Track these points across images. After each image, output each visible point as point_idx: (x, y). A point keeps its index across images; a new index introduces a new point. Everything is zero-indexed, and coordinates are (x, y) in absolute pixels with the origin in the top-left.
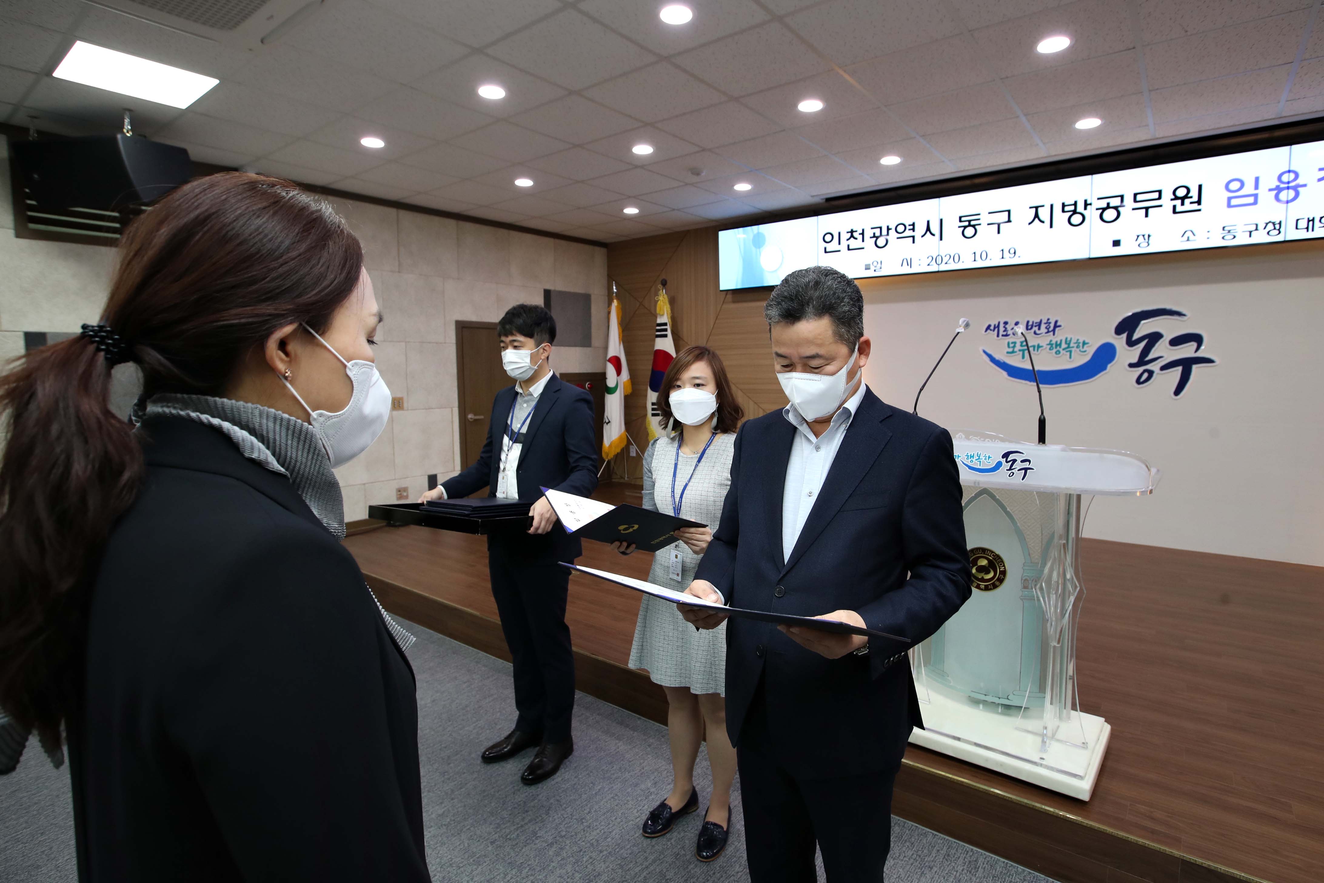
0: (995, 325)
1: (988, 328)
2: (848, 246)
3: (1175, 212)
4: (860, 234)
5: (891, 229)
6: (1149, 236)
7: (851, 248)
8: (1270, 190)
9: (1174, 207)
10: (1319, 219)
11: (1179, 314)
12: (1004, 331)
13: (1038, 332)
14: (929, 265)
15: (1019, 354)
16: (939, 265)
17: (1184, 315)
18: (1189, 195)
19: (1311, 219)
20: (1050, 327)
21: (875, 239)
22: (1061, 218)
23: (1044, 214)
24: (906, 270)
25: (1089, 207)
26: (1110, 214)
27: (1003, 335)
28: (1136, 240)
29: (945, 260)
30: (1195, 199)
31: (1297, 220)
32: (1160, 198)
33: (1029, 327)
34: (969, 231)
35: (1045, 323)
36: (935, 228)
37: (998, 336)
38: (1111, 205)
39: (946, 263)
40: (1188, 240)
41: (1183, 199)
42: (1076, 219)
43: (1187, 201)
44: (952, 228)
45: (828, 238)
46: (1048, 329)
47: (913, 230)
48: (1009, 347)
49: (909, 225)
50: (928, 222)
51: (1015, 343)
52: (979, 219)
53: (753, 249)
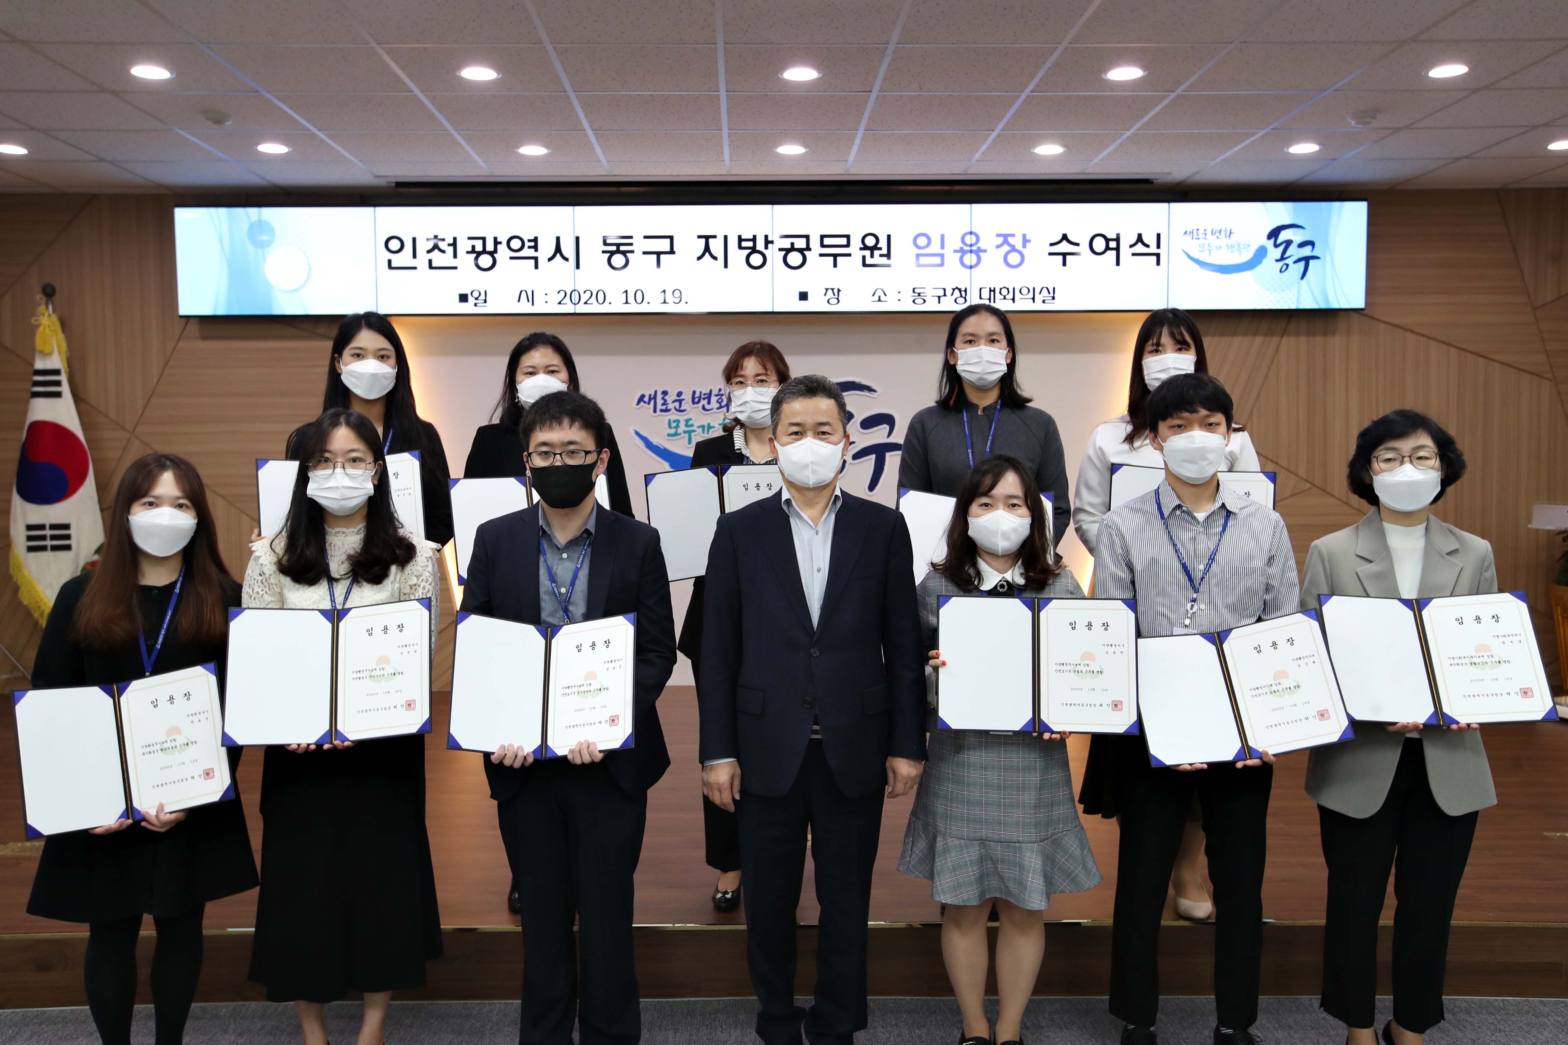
0: (650, 395)
1: (641, 399)
2: (430, 261)
3: (865, 265)
4: (449, 245)
5: (500, 243)
6: (839, 291)
7: (434, 265)
8: (955, 251)
9: (864, 258)
10: (999, 290)
11: (869, 389)
12: (663, 404)
13: (707, 407)
14: (560, 303)
15: (684, 437)
16: (575, 304)
17: (874, 391)
18: (879, 246)
19: (992, 289)
20: (722, 401)
21: (475, 255)
22: (737, 256)
23: (716, 246)
24: (525, 307)
25: (770, 245)
26: (795, 258)
27: (662, 411)
28: (825, 295)
29: (585, 298)
30: (884, 251)
31: (981, 289)
32: (848, 245)
33: (696, 400)
34: (618, 260)
35: (716, 395)
36: (568, 249)
37: (655, 411)
38: (796, 246)
39: (586, 303)
40: (879, 300)
41: (873, 249)
42: (756, 259)
43: (877, 253)
44: (593, 253)
45: (394, 245)
46: (720, 403)
47: (536, 248)
48: (670, 427)
49: (529, 241)
50: (558, 239)
51: (678, 421)
52: (631, 244)
53: (251, 248)
